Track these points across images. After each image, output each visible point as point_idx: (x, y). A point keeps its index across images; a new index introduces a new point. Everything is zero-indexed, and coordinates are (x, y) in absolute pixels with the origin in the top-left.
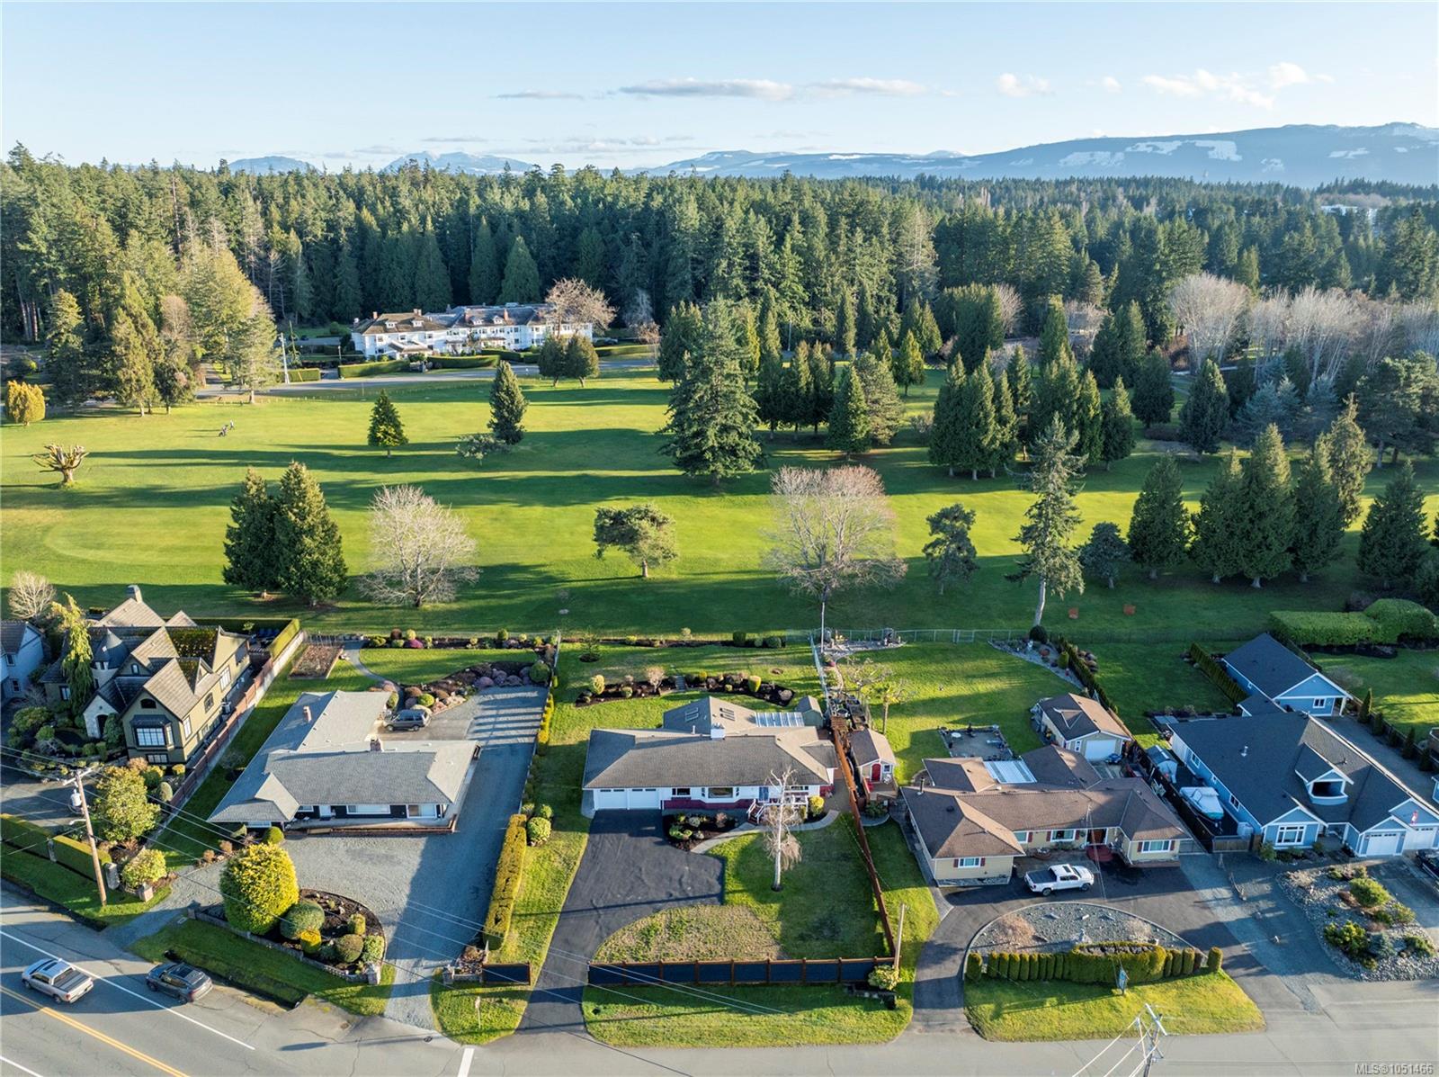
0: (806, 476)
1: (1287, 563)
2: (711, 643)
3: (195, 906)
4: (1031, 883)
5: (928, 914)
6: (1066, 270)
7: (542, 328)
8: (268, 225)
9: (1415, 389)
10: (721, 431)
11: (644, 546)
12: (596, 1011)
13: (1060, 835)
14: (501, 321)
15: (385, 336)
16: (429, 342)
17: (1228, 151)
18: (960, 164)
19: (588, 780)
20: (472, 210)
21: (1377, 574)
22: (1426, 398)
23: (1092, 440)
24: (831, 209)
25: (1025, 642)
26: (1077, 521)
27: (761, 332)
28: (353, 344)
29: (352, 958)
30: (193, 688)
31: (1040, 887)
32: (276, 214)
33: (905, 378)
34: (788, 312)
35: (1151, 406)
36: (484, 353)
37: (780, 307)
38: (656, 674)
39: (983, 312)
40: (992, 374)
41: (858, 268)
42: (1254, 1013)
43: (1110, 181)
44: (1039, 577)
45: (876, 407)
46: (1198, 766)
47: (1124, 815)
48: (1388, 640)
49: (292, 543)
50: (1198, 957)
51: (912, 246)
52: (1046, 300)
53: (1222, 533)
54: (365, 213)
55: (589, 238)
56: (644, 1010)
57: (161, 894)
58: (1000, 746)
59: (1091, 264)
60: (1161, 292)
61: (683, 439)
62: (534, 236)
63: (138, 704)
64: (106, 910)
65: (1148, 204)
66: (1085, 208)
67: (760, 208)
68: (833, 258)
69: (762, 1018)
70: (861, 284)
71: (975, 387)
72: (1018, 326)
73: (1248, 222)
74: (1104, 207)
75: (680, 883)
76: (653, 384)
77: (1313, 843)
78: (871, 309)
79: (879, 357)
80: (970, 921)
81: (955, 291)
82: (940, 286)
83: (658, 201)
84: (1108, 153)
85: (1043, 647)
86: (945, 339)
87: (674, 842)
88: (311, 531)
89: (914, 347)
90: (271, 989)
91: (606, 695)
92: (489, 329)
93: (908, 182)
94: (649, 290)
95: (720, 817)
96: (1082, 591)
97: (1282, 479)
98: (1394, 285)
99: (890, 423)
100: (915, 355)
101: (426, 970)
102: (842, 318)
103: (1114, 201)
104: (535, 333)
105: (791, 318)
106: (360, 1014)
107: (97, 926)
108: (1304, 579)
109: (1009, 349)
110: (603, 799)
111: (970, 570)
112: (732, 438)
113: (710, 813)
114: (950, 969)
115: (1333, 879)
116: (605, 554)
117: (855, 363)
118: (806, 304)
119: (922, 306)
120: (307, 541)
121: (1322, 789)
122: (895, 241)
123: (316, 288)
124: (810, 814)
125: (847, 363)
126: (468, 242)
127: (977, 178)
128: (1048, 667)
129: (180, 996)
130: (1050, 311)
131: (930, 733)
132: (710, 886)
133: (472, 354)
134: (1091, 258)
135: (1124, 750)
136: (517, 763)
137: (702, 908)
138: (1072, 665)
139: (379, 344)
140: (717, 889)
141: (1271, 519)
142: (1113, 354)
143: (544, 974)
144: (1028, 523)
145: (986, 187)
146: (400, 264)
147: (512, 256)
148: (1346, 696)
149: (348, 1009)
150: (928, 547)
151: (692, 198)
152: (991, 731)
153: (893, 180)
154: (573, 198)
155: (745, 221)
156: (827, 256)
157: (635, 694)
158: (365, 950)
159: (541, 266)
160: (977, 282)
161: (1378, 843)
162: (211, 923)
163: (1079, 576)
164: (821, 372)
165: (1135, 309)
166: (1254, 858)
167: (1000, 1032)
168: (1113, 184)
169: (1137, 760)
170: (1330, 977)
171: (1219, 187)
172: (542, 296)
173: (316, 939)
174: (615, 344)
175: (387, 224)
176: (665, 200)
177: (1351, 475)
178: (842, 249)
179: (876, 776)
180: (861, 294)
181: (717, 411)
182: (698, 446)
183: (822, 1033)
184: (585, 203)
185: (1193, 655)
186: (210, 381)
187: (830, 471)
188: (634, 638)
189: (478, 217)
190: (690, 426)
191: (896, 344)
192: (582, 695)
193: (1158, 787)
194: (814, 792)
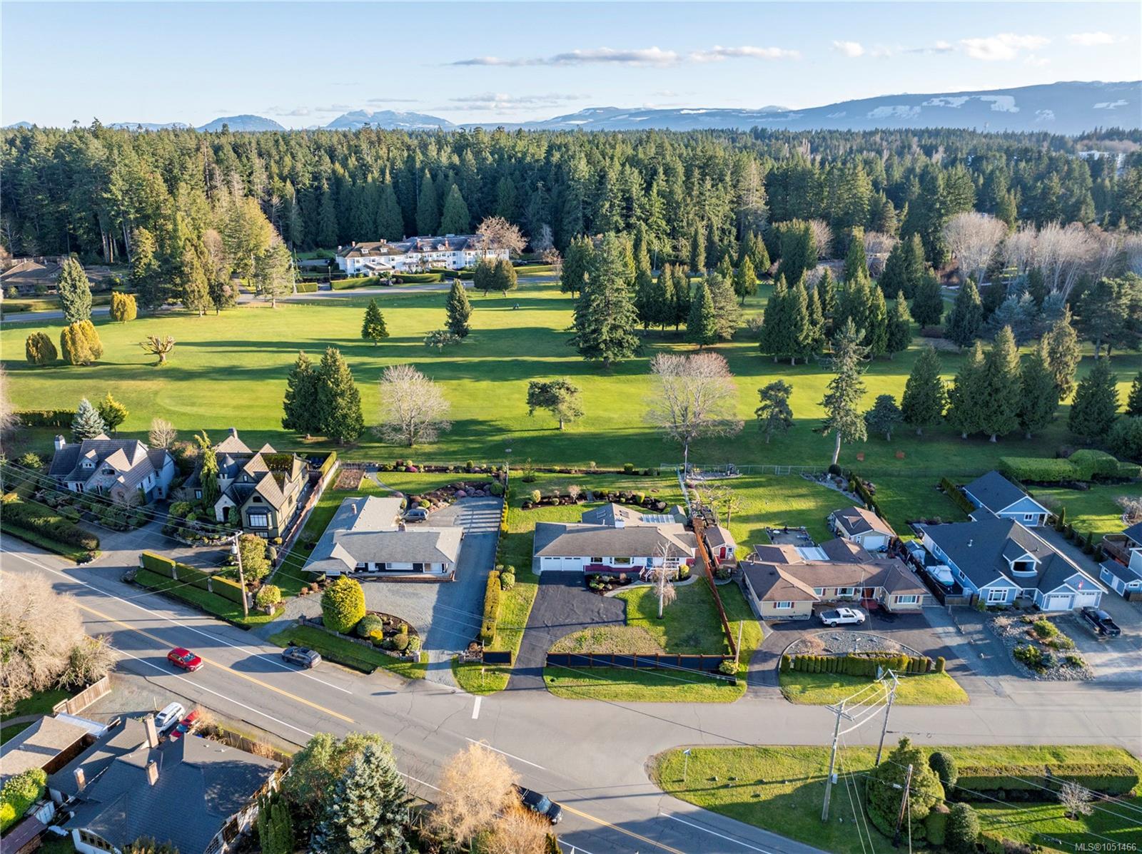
0: (675, 359)
1: (1016, 426)
2: (609, 472)
3: (302, 617)
4: (824, 619)
5: (757, 635)
6: (867, 208)
7: (473, 253)
8: (270, 177)
9: (1125, 301)
10: (611, 329)
11: (563, 407)
12: (552, 681)
13: (844, 591)
14: (443, 248)
15: (361, 259)
16: (394, 263)
17: (1007, 104)
18: (787, 116)
19: (537, 552)
20: (418, 165)
21: (1081, 433)
22: (1133, 307)
23: (879, 337)
24: (687, 162)
25: (825, 475)
26: (863, 392)
27: (636, 257)
28: (338, 265)
29: (403, 647)
30: (282, 491)
31: (829, 621)
32: (275, 169)
33: (743, 291)
34: (654, 241)
35: (926, 311)
36: (432, 271)
37: (648, 236)
38: (574, 491)
39: (802, 241)
40: (807, 288)
41: (707, 208)
42: (964, 695)
43: (907, 131)
44: (835, 431)
45: (721, 312)
46: (940, 553)
47: (887, 580)
48: (1084, 478)
49: (330, 402)
50: (929, 662)
51: (748, 190)
52: (851, 231)
53: (968, 402)
54: (338, 166)
55: (505, 185)
56: (581, 681)
57: (279, 612)
58: (806, 539)
59: (887, 202)
60: (940, 225)
61: (584, 335)
62: (465, 185)
63: (251, 500)
64: (248, 620)
65: (937, 152)
66: (886, 155)
67: (633, 161)
68: (689, 200)
69: (653, 688)
70: (709, 219)
71: (794, 298)
72: (829, 251)
73: (1016, 165)
74: (901, 154)
75: (598, 613)
76: (557, 295)
77: (1013, 602)
78: (716, 239)
79: (724, 277)
80: (784, 639)
81: (781, 225)
82: (770, 220)
83: (556, 157)
84: (908, 107)
85: (838, 478)
86: (772, 262)
87: (594, 590)
88: (342, 394)
89: (749, 268)
90: (355, 664)
91: (542, 503)
92: (434, 254)
93: (744, 133)
94: (549, 224)
95: (623, 576)
96: (865, 439)
97: (1013, 365)
98: (1123, 220)
99: (732, 324)
100: (750, 274)
101: (446, 656)
102: (695, 246)
103: (909, 149)
104: (468, 257)
105: (656, 247)
106: (410, 677)
107: (246, 628)
108: (1029, 436)
109: (821, 269)
110: (546, 564)
111: (788, 426)
112: (620, 333)
113: (616, 575)
114: (771, 665)
115: (1024, 623)
116: (535, 413)
117: (707, 281)
118: (668, 235)
119: (756, 236)
120: (340, 400)
121: (1021, 566)
122: (735, 187)
123: (305, 222)
124: (680, 576)
125: (700, 279)
126: (415, 188)
127: (800, 129)
128: (841, 491)
129: (304, 665)
130: (853, 239)
131: (759, 531)
132: (617, 615)
133: (422, 272)
134: (887, 198)
135: (890, 543)
136: (488, 543)
137: (613, 628)
138: (858, 490)
139: (357, 265)
140: (622, 617)
141: (1005, 392)
142: (900, 274)
143: (519, 659)
144: (829, 392)
145: (807, 138)
146: (366, 205)
147: (450, 198)
148: (1048, 513)
149: (403, 675)
150: (759, 410)
151: (583, 155)
152: (800, 530)
153: (732, 132)
154: (492, 154)
155: (622, 172)
156: (684, 199)
157: (560, 503)
158: (409, 644)
159: (470, 206)
160: (798, 218)
161: (1056, 602)
162: (313, 627)
163: (864, 429)
164: (681, 287)
165: (917, 239)
166: (973, 609)
167: (801, 700)
168: (910, 134)
169: (898, 550)
170: (1015, 678)
171: (997, 135)
172: (473, 230)
173: (380, 636)
174: (525, 265)
175: (356, 175)
176: (562, 156)
177: (1066, 363)
178: (695, 193)
179: (723, 555)
180: (709, 227)
181: (609, 315)
182: (595, 339)
183: (690, 697)
184: (501, 158)
185: (943, 485)
186: (242, 292)
187: (692, 356)
188: (557, 468)
189: (422, 170)
190: (590, 325)
191: (737, 264)
192: (526, 503)
193: (912, 566)
194: (682, 562)
